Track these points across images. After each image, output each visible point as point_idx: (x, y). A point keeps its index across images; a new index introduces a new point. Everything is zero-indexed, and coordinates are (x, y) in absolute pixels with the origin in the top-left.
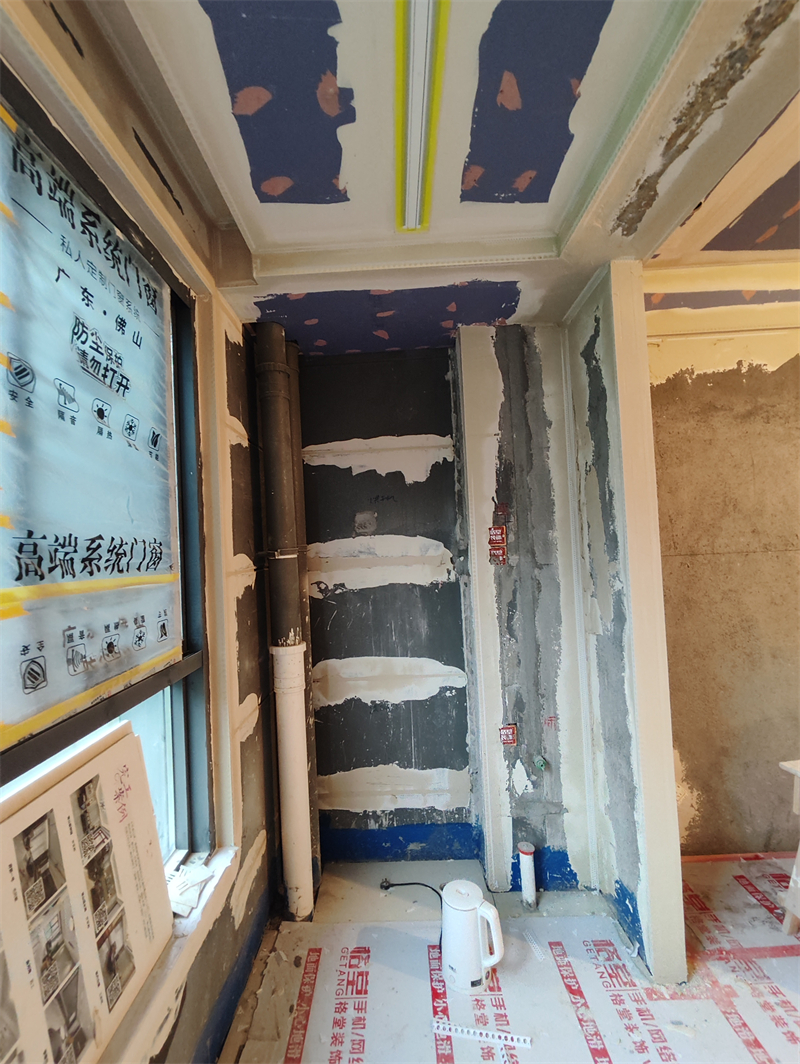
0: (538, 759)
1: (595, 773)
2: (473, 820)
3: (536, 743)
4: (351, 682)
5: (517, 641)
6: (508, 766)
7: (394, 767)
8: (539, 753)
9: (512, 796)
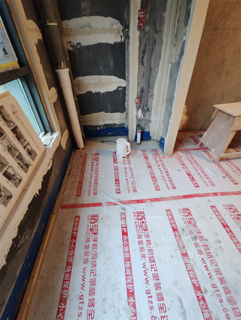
0: (146, 108)
1: (161, 111)
2: (126, 126)
3: (146, 103)
4: (88, 85)
5: (144, 67)
6: (137, 110)
7: (103, 113)
8: (146, 106)
9: (137, 119)
